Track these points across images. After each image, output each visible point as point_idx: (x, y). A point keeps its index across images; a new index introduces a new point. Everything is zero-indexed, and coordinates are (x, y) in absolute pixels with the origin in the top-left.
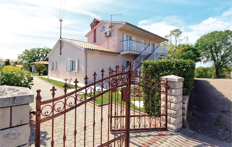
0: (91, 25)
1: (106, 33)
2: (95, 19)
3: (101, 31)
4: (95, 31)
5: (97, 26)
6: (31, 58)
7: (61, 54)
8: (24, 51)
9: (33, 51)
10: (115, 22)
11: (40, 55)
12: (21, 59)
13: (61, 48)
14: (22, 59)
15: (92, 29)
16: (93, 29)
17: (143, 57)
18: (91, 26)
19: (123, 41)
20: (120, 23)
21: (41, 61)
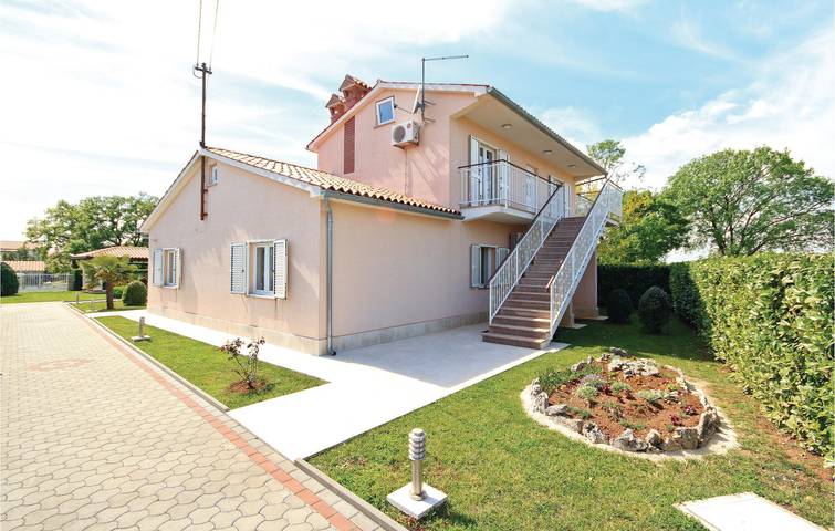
0: (331, 101)
1: (400, 133)
2: (349, 79)
3: (377, 127)
4: (350, 125)
5: (356, 106)
6: (83, 235)
7: (204, 215)
8: (54, 206)
9: (92, 206)
10: (441, 88)
11: (121, 223)
12: (39, 239)
13: (204, 191)
14: (44, 237)
15: (335, 119)
16: (343, 118)
17: (542, 230)
18: (333, 110)
19: (469, 166)
20: (464, 89)
21: (126, 245)
